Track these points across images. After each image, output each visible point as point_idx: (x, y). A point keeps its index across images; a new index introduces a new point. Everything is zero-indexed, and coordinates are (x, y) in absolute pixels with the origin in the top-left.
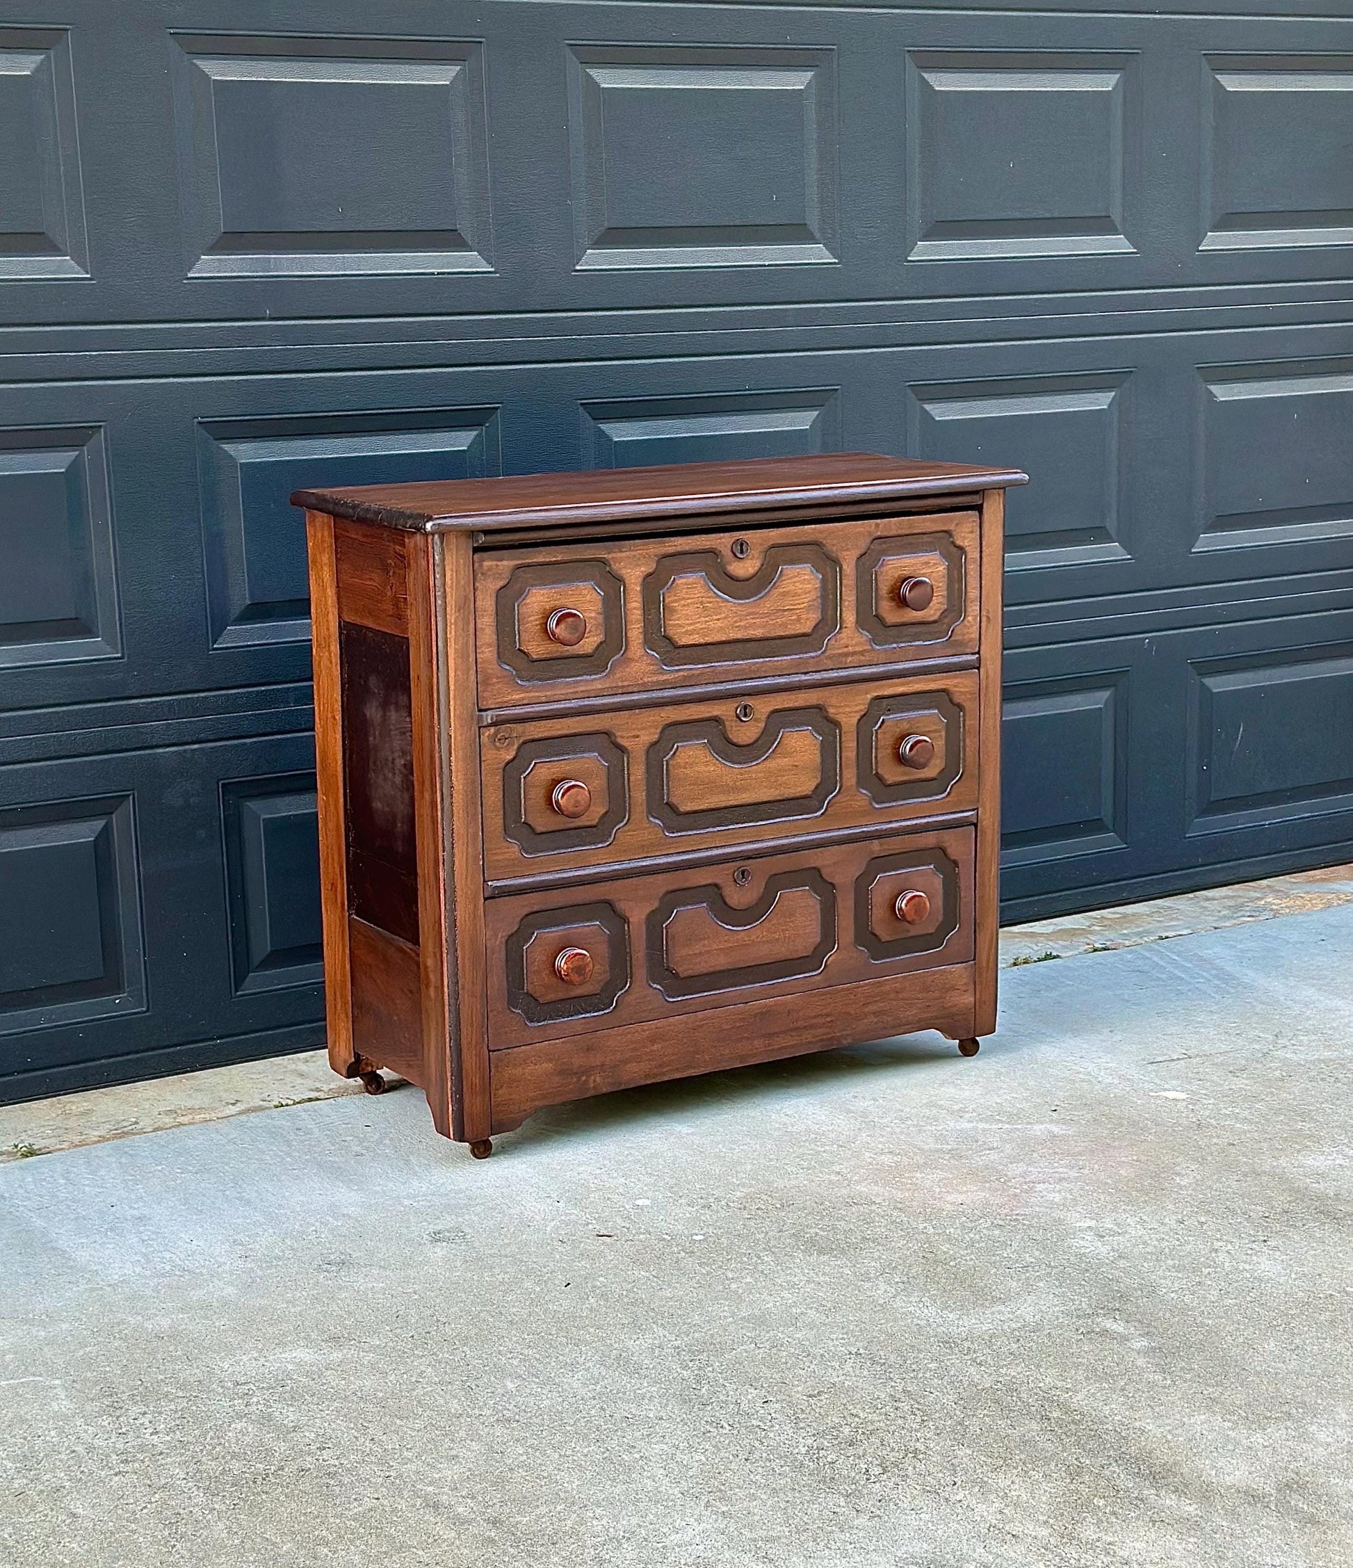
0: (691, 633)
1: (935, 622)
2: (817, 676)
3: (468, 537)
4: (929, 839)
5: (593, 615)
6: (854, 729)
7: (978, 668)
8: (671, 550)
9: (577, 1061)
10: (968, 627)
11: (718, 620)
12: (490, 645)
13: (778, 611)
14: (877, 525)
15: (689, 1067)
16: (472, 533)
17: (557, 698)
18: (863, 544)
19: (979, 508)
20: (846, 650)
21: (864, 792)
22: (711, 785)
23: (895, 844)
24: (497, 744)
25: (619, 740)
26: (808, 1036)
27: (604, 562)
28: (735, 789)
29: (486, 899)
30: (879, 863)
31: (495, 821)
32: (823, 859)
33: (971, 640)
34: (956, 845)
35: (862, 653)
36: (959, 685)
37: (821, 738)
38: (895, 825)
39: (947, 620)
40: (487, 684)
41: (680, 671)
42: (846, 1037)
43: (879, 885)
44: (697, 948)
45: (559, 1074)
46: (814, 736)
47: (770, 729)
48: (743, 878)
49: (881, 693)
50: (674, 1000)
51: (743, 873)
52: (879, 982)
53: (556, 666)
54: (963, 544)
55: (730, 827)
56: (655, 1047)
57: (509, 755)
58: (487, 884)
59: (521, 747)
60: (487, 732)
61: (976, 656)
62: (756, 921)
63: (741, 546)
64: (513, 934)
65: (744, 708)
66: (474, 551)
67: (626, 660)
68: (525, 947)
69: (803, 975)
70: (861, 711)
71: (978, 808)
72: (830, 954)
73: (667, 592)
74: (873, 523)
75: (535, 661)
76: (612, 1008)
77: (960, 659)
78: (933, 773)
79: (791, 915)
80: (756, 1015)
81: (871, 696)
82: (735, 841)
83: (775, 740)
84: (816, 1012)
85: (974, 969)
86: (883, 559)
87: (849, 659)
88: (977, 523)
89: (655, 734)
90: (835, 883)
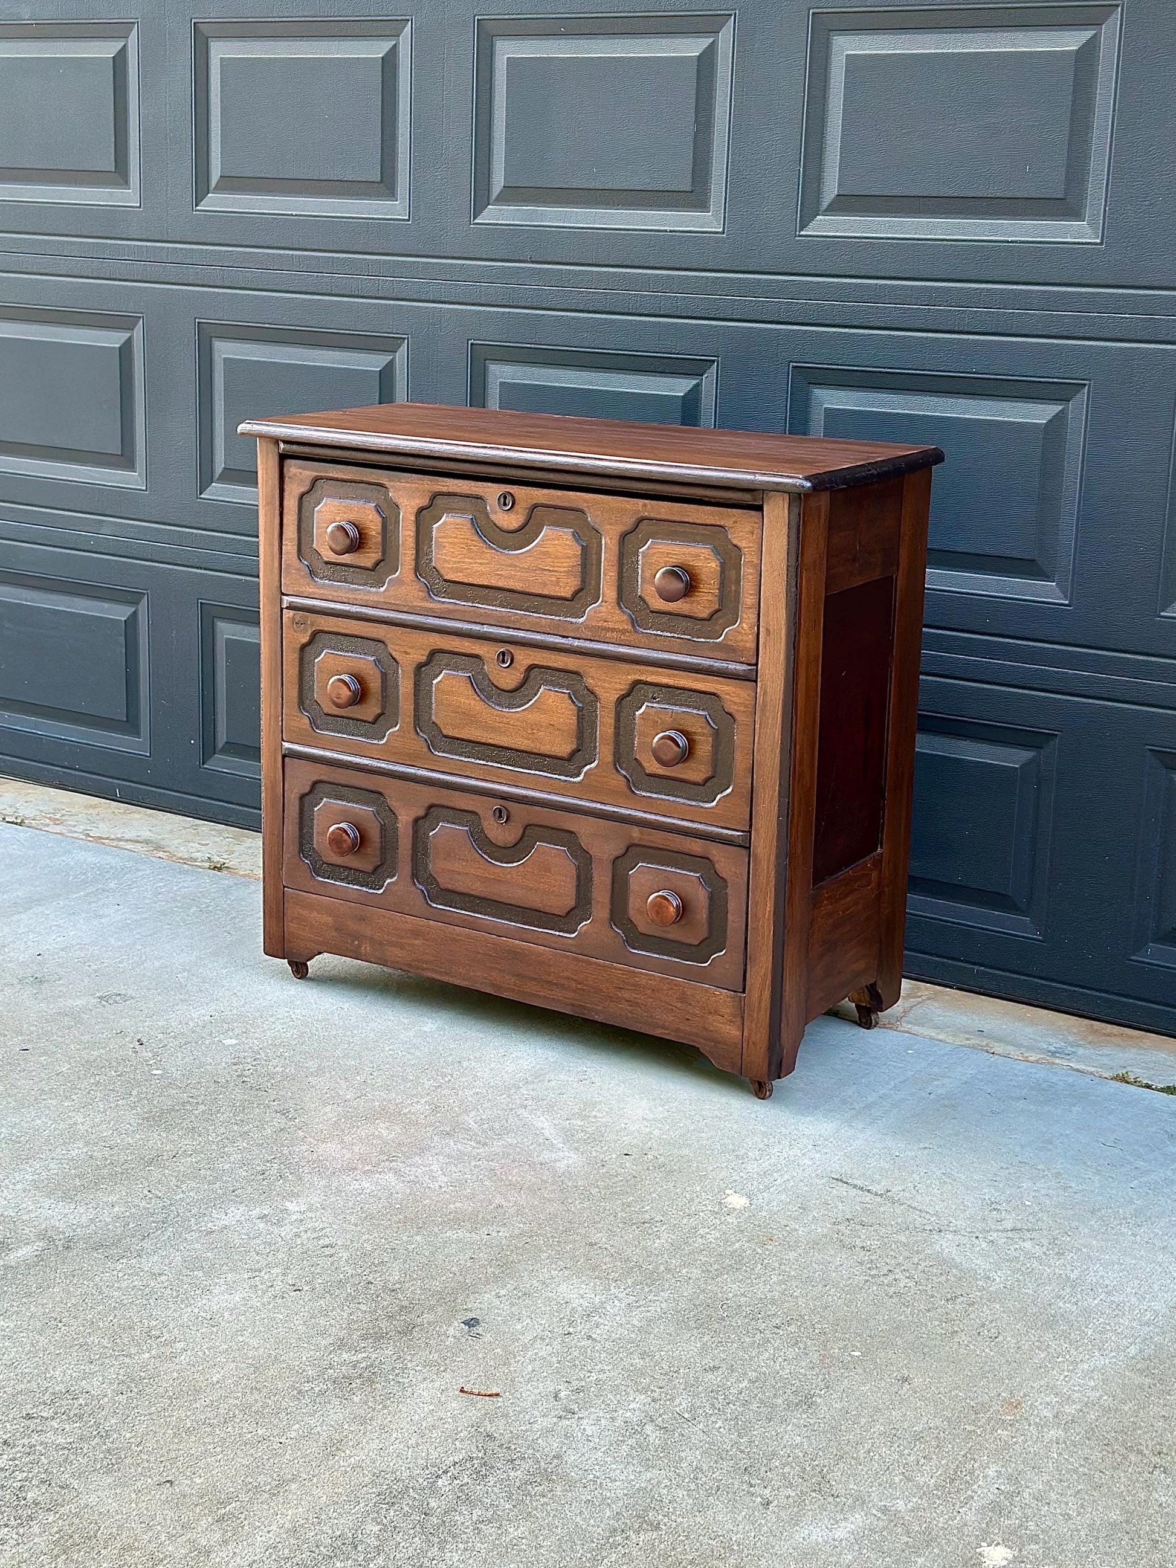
0: (457, 570)
1: (707, 620)
2: (576, 643)
3: (274, 444)
4: (696, 846)
5: (374, 533)
6: (612, 706)
7: (756, 681)
8: (445, 489)
9: (352, 925)
10: (739, 631)
11: (481, 564)
12: (291, 540)
13: (538, 569)
14: (645, 505)
16: (276, 440)
17: (341, 599)
18: (629, 522)
19: (759, 508)
20: (605, 624)
21: (623, 772)
22: (469, 717)
23: (658, 838)
24: (294, 626)
25: (393, 653)
26: (558, 994)
27: (387, 487)
28: (494, 729)
29: (284, 756)
30: (632, 852)
31: (292, 692)
32: (583, 827)
33: (745, 649)
34: (725, 861)
35: (624, 631)
36: (732, 694)
37: (581, 705)
38: (653, 817)
39: (721, 621)
40: (288, 573)
41: (446, 603)
42: (597, 1012)
43: (641, 874)
44: (456, 866)
45: (336, 929)
46: (572, 701)
47: (530, 683)
48: (500, 816)
49: (643, 678)
50: (435, 906)
51: (500, 811)
52: (634, 972)
53: (343, 572)
54: (739, 544)
55: (489, 763)
56: (416, 942)
57: (305, 639)
58: (284, 743)
59: (314, 635)
60: (288, 614)
61: (749, 668)
62: (513, 862)
63: (505, 498)
64: (307, 794)
65: (503, 653)
66: (283, 457)
67: (400, 582)
68: (316, 809)
69: (557, 933)
70: (621, 690)
71: (750, 832)
72: (584, 923)
73: (438, 528)
74: (641, 502)
75: (327, 563)
76: (381, 891)
77: (732, 666)
78: (699, 777)
79: (546, 870)
80: (508, 951)
81: (631, 678)
82: (493, 778)
83: (536, 694)
84: (567, 974)
85: (742, 1002)
86: (651, 541)
87: (609, 635)
88: (757, 525)
89: (423, 655)
90: (592, 853)
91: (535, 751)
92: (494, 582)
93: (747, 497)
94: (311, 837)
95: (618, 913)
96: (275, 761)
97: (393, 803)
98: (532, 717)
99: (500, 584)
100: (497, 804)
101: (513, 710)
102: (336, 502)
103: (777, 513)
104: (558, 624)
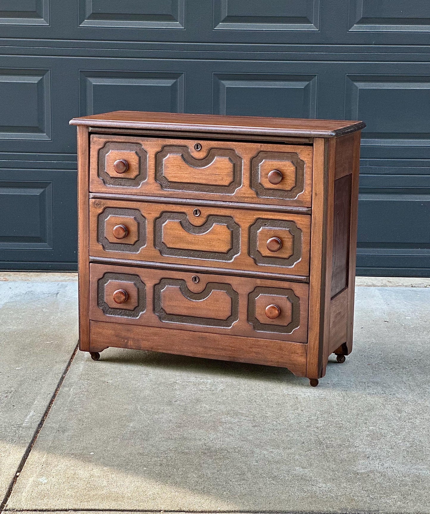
0: (175, 177)
1: (289, 191)
2: (231, 204)
3: (87, 128)
4: (286, 285)
5: (135, 164)
6: (247, 229)
7: (311, 215)
8: (169, 144)
9: (123, 334)
10: (304, 194)
11: (186, 173)
12: (94, 169)
13: (213, 174)
14: (261, 146)
15: (170, 350)
16: (87, 126)
17: (119, 193)
18: (254, 153)
19: (312, 145)
20: (244, 195)
21: (252, 256)
22: (181, 239)
23: (269, 283)
24: (95, 206)
25: (143, 214)
26: (223, 353)
27: (141, 144)
28: (191, 243)
29: (90, 263)
30: (257, 289)
31: (94, 235)
32: (234, 281)
33: (306, 201)
34: (299, 289)
35: (253, 198)
36: (301, 221)
37: (232, 230)
38: (266, 274)
39: (296, 191)
40: (93, 183)
41: (170, 191)
42: (241, 359)
43: (260, 298)
44: (174, 303)
45: (116, 336)
46: (228, 229)
47: (209, 222)
48: (195, 280)
49: (261, 216)
50: (164, 321)
51: (195, 278)
52: (258, 340)
53: (120, 181)
54: (303, 159)
55: (189, 258)
56: (155, 338)
57: (100, 211)
58: (90, 257)
59: (105, 209)
60: (92, 201)
61: (308, 209)
62: (201, 299)
63: (197, 146)
64: (101, 279)
65: (196, 211)
66: (90, 134)
67: (147, 183)
68: (105, 285)
69: (222, 327)
70: (251, 222)
71: (309, 276)
72: (235, 322)
73: (166, 160)
74: (259, 145)
75: (112, 178)
76: (138, 318)
77: (301, 209)
78: (286, 256)
79: (217, 301)
80: (199, 337)
81: (255, 217)
82: (192, 264)
83: (211, 227)
84: (227, 344)
85: (306, 347)
86: (264, 160)
87: (246, 199)
88: (310, 152)
89: (158, 214)
90: (238, 292)
91: (211, 251)
92: (192, 181)
93: (307, 141)
94: (103, 297)
95: (251, 316)
96: (86, 265)
97: (143, 279)
98: (209, 236)
99: (195, 181)
100: (194, 275)
101: (201, 234)
102: (116, 151)
103: (319, 147)
104: (222, 197)
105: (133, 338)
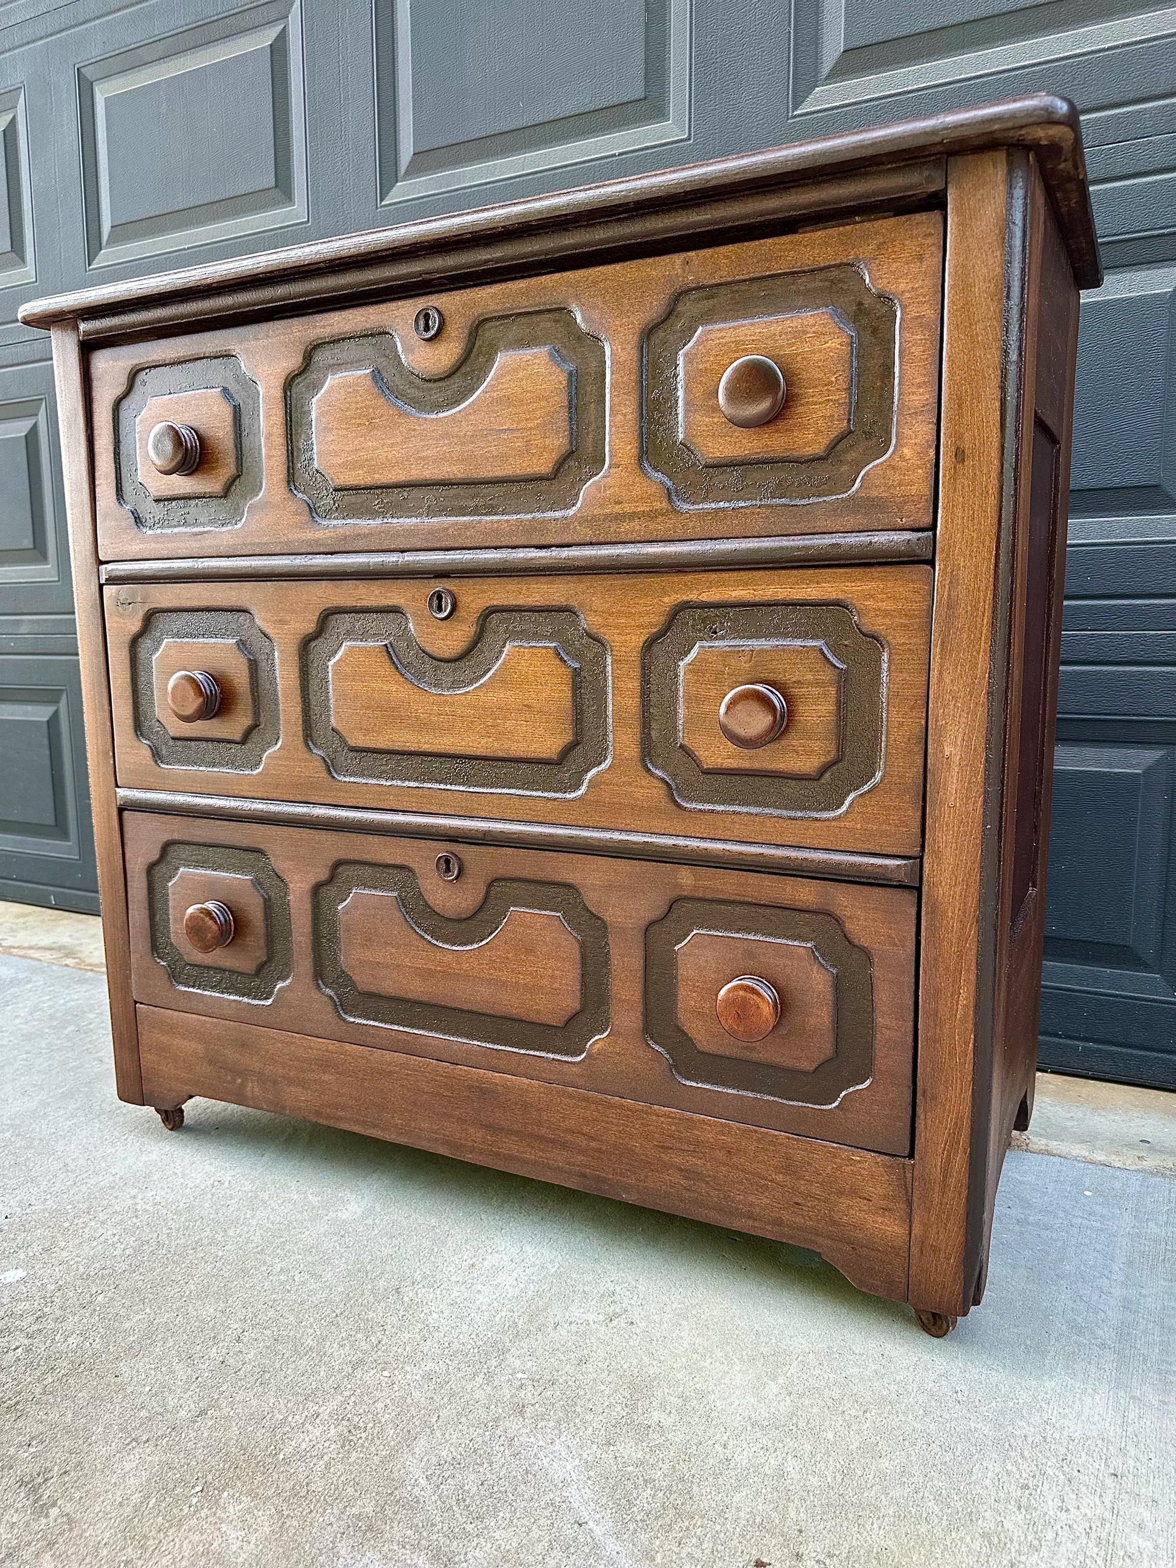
0: (354, 465)
1: (820, 459)
3: (71, 324)
4: (806, 893)
5: (223, 434)
6: (635, 656)
7: (932, 563)
8: (327, 333)
9: (231, 1055)
10: (896, 463)
11: (392, 445)
12: (107, 476)
13: (493, 433)
14: (686, 265)
16: (73, 318)
17: (182, 553)
18: (657, 306)
20: (617, 509)
21: (659, 773)
23: (728, 884)
24: (122, 609)
25: (264, 626)
26: (558, 1157)
27: (235, 358)
29: (121, 810)
30: (681, 911)
31: (124, 712)
32: (590, 876)
33: (908, 499)
34: (866, 917)
35: (653, 515)
37: (577, 665)
38: (719, 846)
39: (851, 455)
40: (105, 528)
41: (341, 526)
42: (623, 1189)
43: (697, 949)
44: (381, 955)
45: (211, 1062)
46: (562, 659)
47: (489, 638)
48: (448, 870)
49: (693, 596)
50: (352, 1020)
51: (447, 862)
52: (691, 1120)
53: (184, 511)
54: (888, 289)
55: (425, 785)
56: (326, 1077)
57: (135, 629)
58: (118, 790)
59: (150, 618)
60: (110, 592)
61: (920, 534)
62: (472, 943)
63: (427, 319)
64: (156, 863)
65: (439, 596)
66: (85, 347)
67: (265, 506)
68: (170, 884)
69: (551, 1056)
70: (651, 625)
71: (922, 858)
72: (597, 1037)
73: (320, 402)
74: (678, 259)
75: (157, 500)
76: (270, 1001)
77: (881, 539)
78: (807, 764)
79: (529, 951)
80: (470, 1088)
81: (670, 600)
82: (435, 810)
83: (497, 658)
84: (571, 1123)
85: (909, 1175)
86: (700, 329)
87: (625, 526)
88: (929, 241)
89: (310, 621)
90: (607, 919)
91: (500, 754)
92: (416, 473)
94: (167, 927)
95: (658, 1020)
96: (110, 816)
97: (280, 865)
98: (492, 698)
99: (428, 474)
100: (442, 849)
101: (462, 691)
102: (166, 399)
103: (979, 201)
104: (532, 527)
105: (260, 1074)
